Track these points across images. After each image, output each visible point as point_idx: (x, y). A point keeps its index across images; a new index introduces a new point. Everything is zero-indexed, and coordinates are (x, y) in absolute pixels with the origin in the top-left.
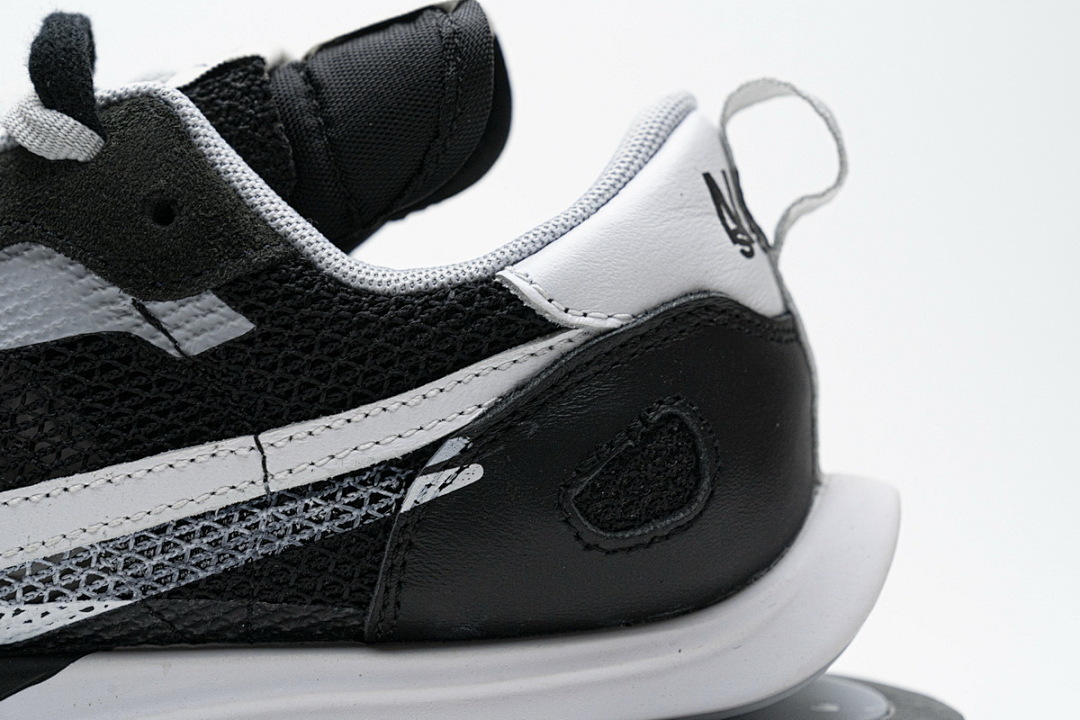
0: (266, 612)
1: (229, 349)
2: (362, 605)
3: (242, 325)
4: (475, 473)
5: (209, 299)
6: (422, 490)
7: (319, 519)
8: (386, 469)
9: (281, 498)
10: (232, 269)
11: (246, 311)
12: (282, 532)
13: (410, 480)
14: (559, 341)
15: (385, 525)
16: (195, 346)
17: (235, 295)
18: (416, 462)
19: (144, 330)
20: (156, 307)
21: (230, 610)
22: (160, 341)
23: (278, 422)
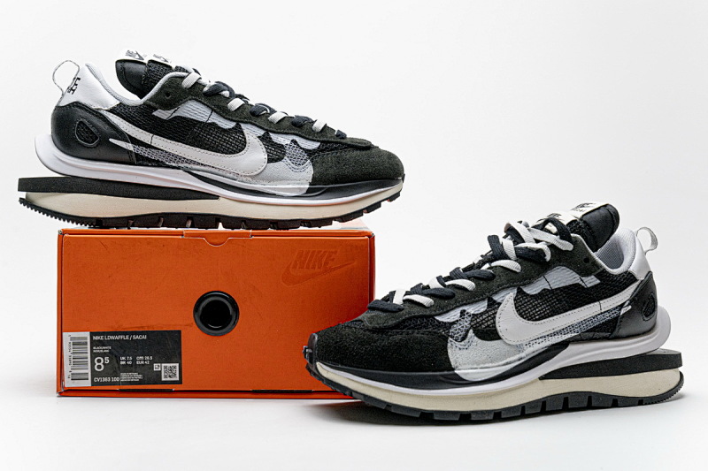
0: (597, 335)
1: (596, 286)
2: (612, 333)
3: (598, 281)
4: (630, 307)
5: (593, 277)
6: (623, 311)
7: (607, 317)
8: (614, 309)
9: (602, 313)
10: (599, 271)
11: (599, 279)
12: (602, 319)
13: (620, 310)
14: (637, 283)
15: (616, 318)
16: (589, 286)
17: (598, 276)
18: (622, 306)
19: (581, 283)
20: (583, 278)
21: (591, 335)
22: (583, 284)
23: (602, 299)
